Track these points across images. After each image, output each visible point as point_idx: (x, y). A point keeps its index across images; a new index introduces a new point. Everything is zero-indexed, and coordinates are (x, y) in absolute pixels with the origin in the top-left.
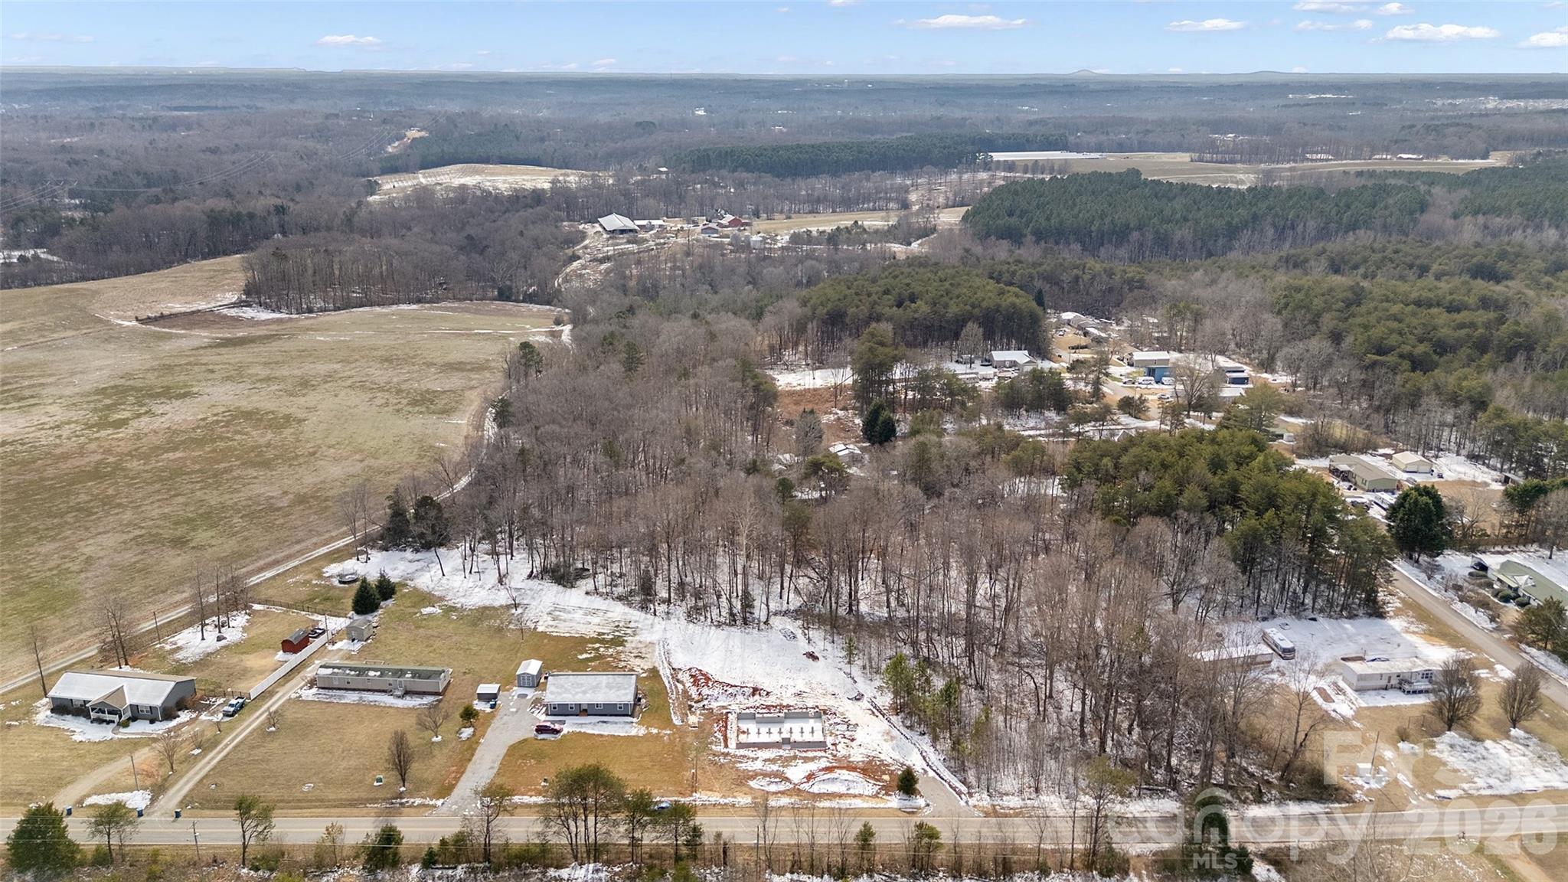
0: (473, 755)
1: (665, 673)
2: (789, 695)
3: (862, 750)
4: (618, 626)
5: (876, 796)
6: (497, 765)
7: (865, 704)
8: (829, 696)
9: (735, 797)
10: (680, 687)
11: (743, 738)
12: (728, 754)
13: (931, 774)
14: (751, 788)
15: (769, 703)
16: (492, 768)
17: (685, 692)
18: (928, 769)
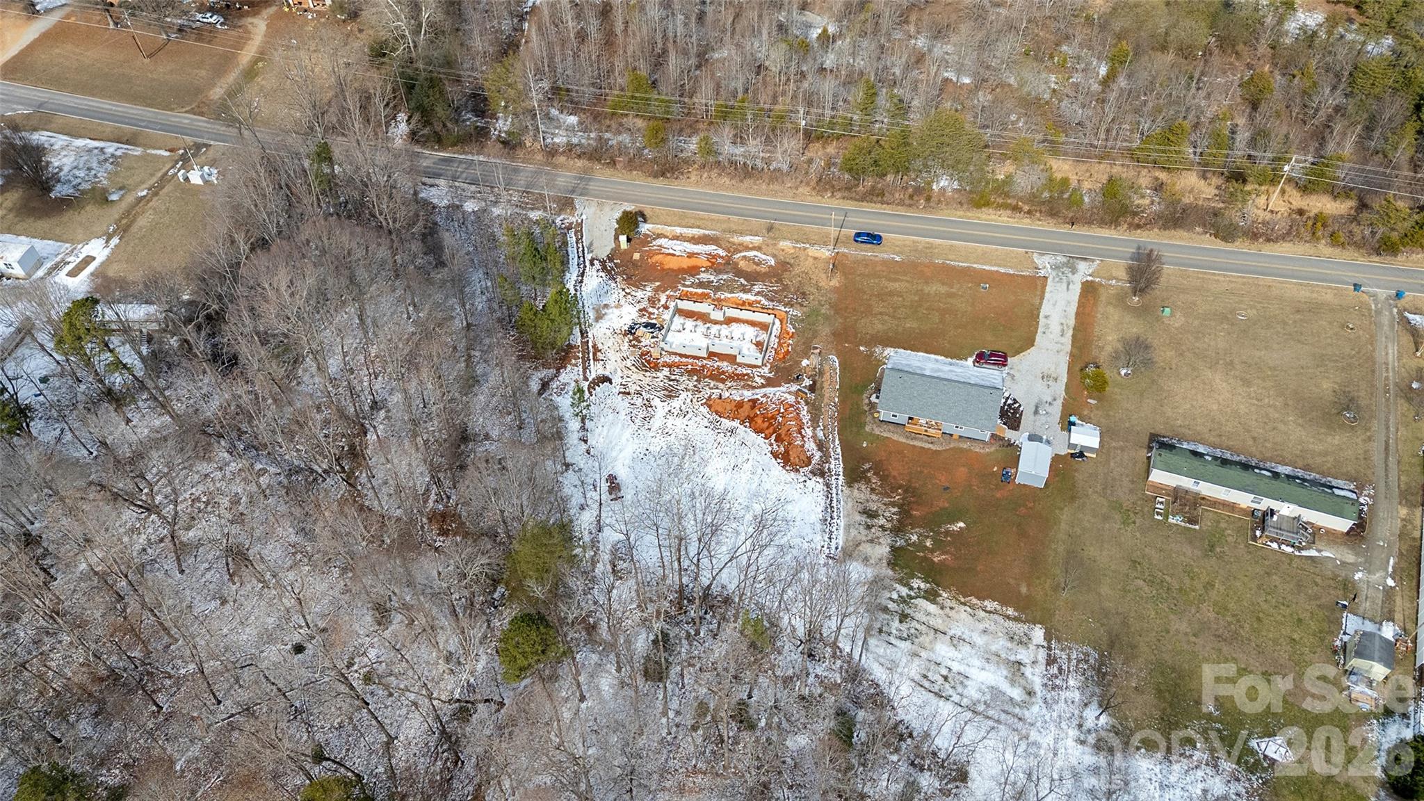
0: (1073, 336)
1: (836, 466)
2: (683, 395)
3: (639, 294)
4: (904, 617)
5: (659, 236)
6: (1042, 320)
7: (596, 370)
8: (633, 388)
9: (794, 247)
10: (820, 434)
11: (763, 336)
12: (785, 305)
13: (588, 257)
14: (774, 256)
15: (712, 383)
16: (1046, 317)
17: (815, 421)
18: (587, 263)
